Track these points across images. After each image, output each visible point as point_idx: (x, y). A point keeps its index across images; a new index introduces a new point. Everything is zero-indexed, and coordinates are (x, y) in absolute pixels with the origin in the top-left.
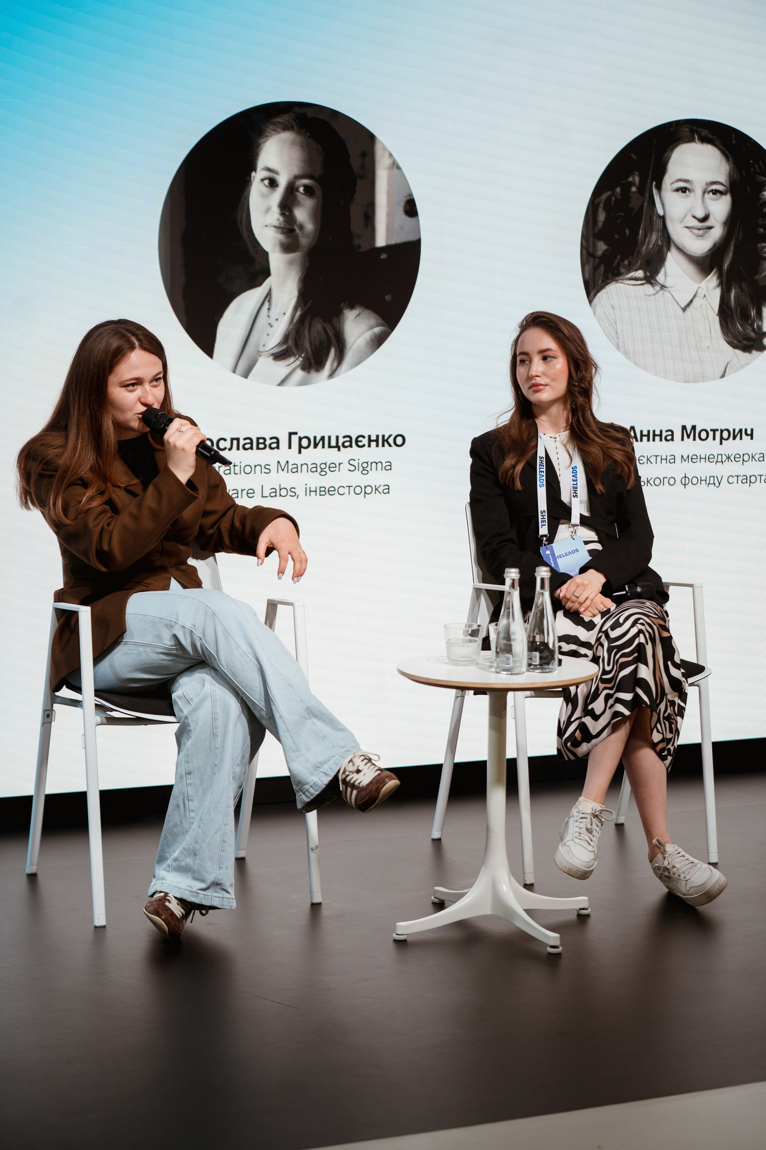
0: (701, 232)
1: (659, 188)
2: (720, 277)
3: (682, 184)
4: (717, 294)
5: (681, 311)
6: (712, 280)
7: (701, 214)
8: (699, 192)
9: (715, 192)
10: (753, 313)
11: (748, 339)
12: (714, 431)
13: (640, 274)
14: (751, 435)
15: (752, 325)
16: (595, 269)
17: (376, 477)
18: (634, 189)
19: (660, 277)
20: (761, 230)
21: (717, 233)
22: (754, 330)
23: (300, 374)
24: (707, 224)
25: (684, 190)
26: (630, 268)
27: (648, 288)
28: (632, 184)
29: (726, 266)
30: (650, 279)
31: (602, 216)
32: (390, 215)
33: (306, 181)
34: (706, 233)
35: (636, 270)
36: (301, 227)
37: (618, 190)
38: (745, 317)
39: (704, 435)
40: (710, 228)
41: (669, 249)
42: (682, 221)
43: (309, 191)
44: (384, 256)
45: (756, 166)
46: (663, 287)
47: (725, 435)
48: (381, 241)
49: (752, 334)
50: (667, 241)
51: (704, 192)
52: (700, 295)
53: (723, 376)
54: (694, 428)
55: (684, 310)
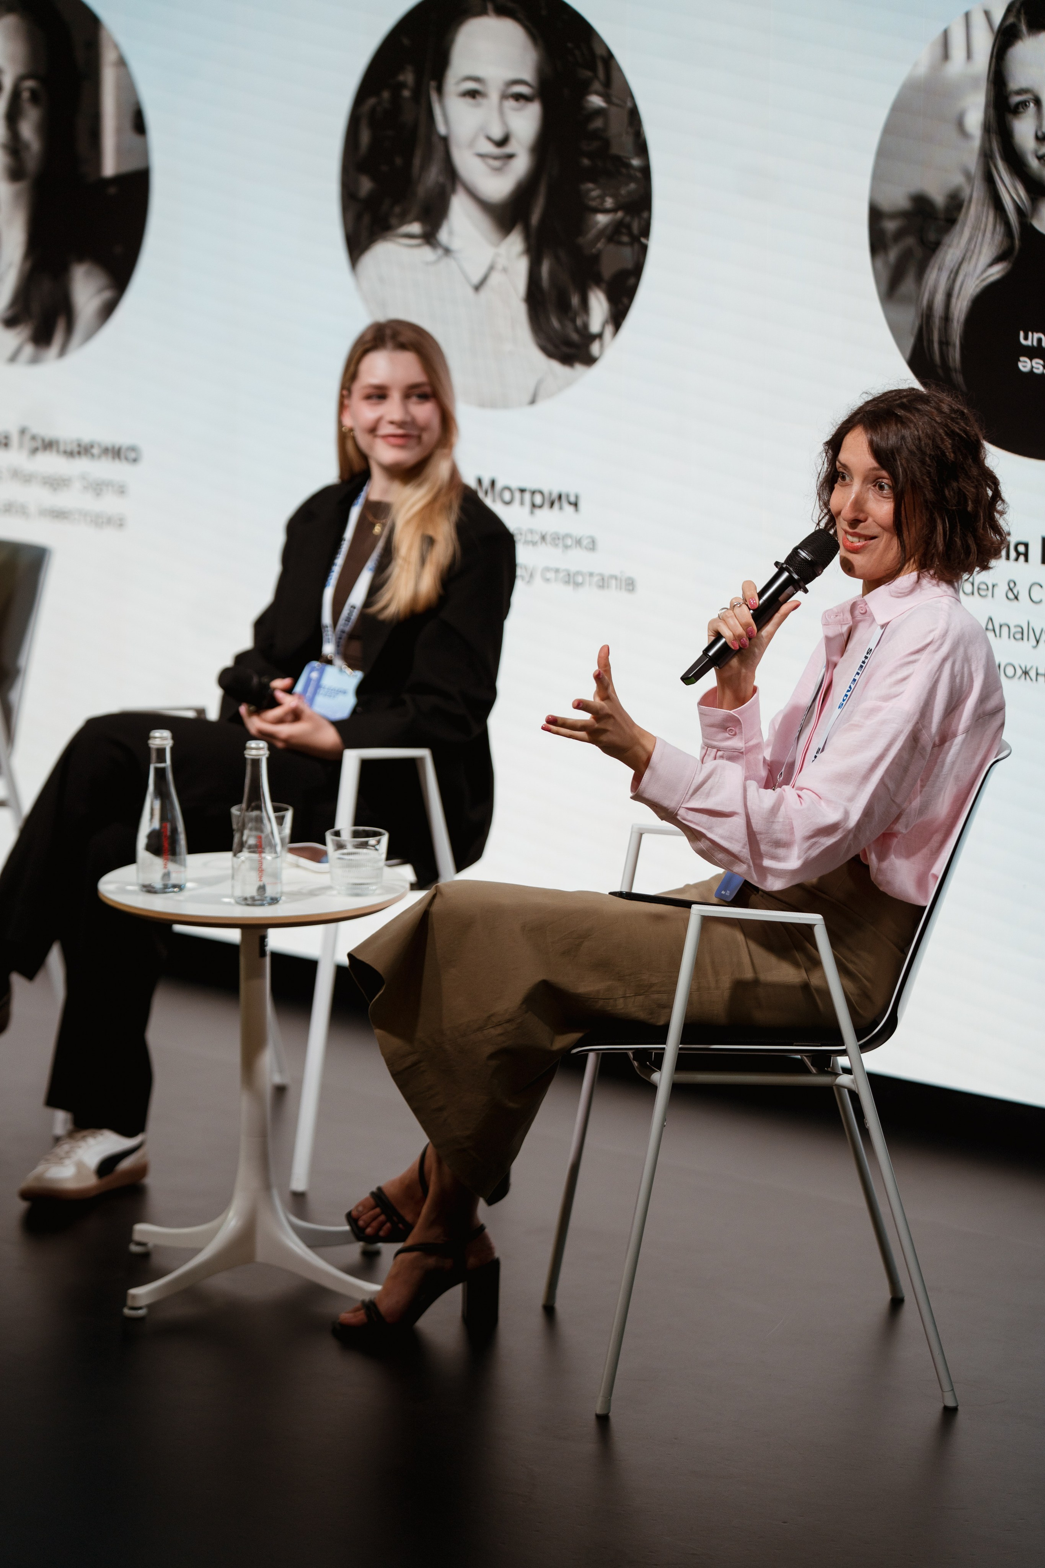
0: (497, 163)
1: (440, 90)
2: (527, 237)
3: (471, 85)
4: (521, 266)
5: (470, 291)
6: (515, 243)
7: (497, 134)
8: (494, 96)
9: (518, 97)
10: (575, 300)
11: (569, 343)
12: (522, 491)
13: (415, 228)
14: (576, 505)
15: (573, 321)
16: (358, 218)
17: (109, 504)
18: (406, 93)
19: (443, 235)
20: (586, 162)
21: (521, 165)
22: (577, 330)
23: (29, 349)
24: (507, 150)
25: (473, 94)
26: (404, 219)
27: (427, 253)
28: (403, 85)
29: (535, 218)
30: (429, 238)
31: (365, 137)
32: (119, 131)
33: (29, 84)
34: (505, 165)
35: (410, 222)
36: (27, 147)
37: (386, 95)
38: (564, 308)
39: (507, 496)
40: (510, 156)
41: (453, 190)
42: (472, 144)
43: (35, 97)
44: (112, 190)
45: (577, 52)
46: (447, 251)
47: (538, 499)
48: (109, 167)
49: (575, 337)
50: (451, 175)
51: (504, 96)
52: (499, 266)
53: (533, 402)
54: (493, 483)
55: (477, 288)
